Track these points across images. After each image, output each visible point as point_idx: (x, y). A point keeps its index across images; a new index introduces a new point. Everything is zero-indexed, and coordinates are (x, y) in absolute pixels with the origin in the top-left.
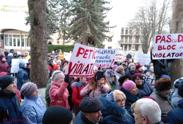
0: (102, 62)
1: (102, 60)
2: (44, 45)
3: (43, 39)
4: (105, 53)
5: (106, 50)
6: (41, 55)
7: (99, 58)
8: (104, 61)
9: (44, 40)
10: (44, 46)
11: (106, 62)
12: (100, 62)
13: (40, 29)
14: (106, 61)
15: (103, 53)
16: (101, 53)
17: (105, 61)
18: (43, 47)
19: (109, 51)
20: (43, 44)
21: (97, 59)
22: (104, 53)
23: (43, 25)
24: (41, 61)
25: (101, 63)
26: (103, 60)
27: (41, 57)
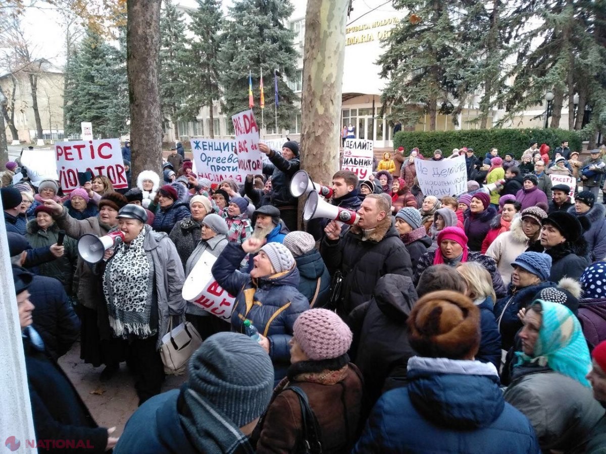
0: (224, 169)
1: (221, 165)
2: (144, 136)
3: (143, 126)
4: (225, 148)
5: (228, 144)
6: (139, 156)
7: (215, 160)
8: (227, 169)
9: (146, 128)
10: (145, 139)
11: (233, 170)
12: (218, 169)
13: (136, 108)
14: (231, 169)
15: (220, 150)
16: (218, 150)
17: (229, 167)
18: (143, 140)
19: (234, 145)
20: (142, 134)
21: (213, 164)
22: (224, 150)
23: (142, 101)
24: (139, 166)
25: (221, 172)
26: (225, 165)
27: (139, 158)
